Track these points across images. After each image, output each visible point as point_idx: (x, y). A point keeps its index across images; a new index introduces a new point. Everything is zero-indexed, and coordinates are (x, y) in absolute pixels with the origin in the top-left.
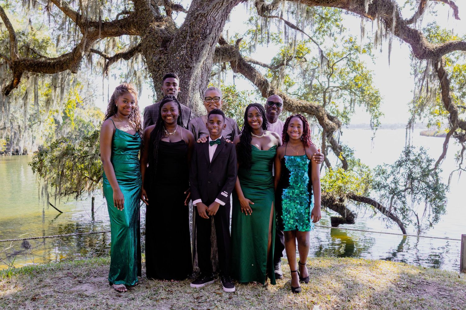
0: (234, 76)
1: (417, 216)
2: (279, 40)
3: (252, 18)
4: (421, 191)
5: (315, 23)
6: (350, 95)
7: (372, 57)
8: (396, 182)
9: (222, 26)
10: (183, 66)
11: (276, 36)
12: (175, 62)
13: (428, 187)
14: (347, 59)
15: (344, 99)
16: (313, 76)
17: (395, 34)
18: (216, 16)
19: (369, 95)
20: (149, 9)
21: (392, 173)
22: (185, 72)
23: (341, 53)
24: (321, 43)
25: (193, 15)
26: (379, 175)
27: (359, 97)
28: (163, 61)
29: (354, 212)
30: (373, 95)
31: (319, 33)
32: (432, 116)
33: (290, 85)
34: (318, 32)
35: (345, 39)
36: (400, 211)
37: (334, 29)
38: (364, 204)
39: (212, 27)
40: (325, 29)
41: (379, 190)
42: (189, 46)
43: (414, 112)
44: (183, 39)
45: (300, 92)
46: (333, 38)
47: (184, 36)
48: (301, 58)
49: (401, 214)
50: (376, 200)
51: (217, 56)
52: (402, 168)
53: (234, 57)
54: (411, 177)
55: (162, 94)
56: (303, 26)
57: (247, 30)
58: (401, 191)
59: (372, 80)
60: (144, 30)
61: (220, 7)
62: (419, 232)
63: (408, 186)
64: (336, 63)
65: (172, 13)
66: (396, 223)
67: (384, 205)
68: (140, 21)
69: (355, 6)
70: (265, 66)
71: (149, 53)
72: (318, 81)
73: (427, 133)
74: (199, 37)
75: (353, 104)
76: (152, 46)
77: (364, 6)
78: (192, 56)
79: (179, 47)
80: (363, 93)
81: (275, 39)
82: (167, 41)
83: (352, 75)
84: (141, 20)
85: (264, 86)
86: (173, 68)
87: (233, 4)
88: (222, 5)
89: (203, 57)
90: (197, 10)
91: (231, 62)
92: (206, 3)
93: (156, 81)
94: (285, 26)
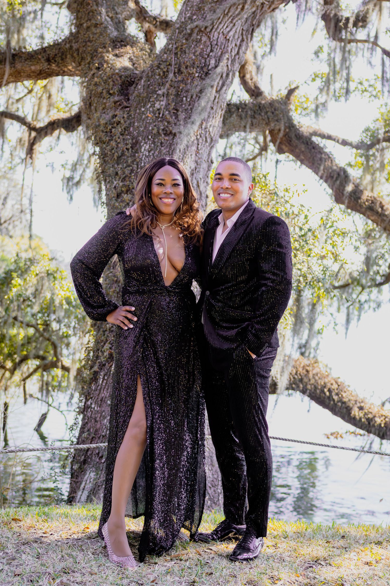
3: (321, 48)
9: (241, 52)
10: (158, 132)
11: (370, 86)
12: (143, 124)
18: (229, 32)
20: (102, 24)
22: (161, 143)
25: (183, 31)
28: (118, 123)
39: (222, 54)
42: (173, 91)
44: (162, 78)
47: (164, 72)
51: (241, 119)
53: (277, 121)
55: (115, 187)
57: (311, 73)
60: (89, 63)
61: (239, 14)
65: (156, 36)
68: (84, 46)
70: (345, 143)
74: (193, 73)
76: (102, 93)
78: (177, 110)
79: (152, 93)
81: (368, 91)
82: (131, 83)
84: (86, 45)
85: (338, 182)
86: (138, 136)
87: (266, 8)
88: (243, 9)
89: (200, 114)
90: (192, 20)
91: (271, 132)
92: (209, 6)
93: (105, 161)
94: (383, 59)
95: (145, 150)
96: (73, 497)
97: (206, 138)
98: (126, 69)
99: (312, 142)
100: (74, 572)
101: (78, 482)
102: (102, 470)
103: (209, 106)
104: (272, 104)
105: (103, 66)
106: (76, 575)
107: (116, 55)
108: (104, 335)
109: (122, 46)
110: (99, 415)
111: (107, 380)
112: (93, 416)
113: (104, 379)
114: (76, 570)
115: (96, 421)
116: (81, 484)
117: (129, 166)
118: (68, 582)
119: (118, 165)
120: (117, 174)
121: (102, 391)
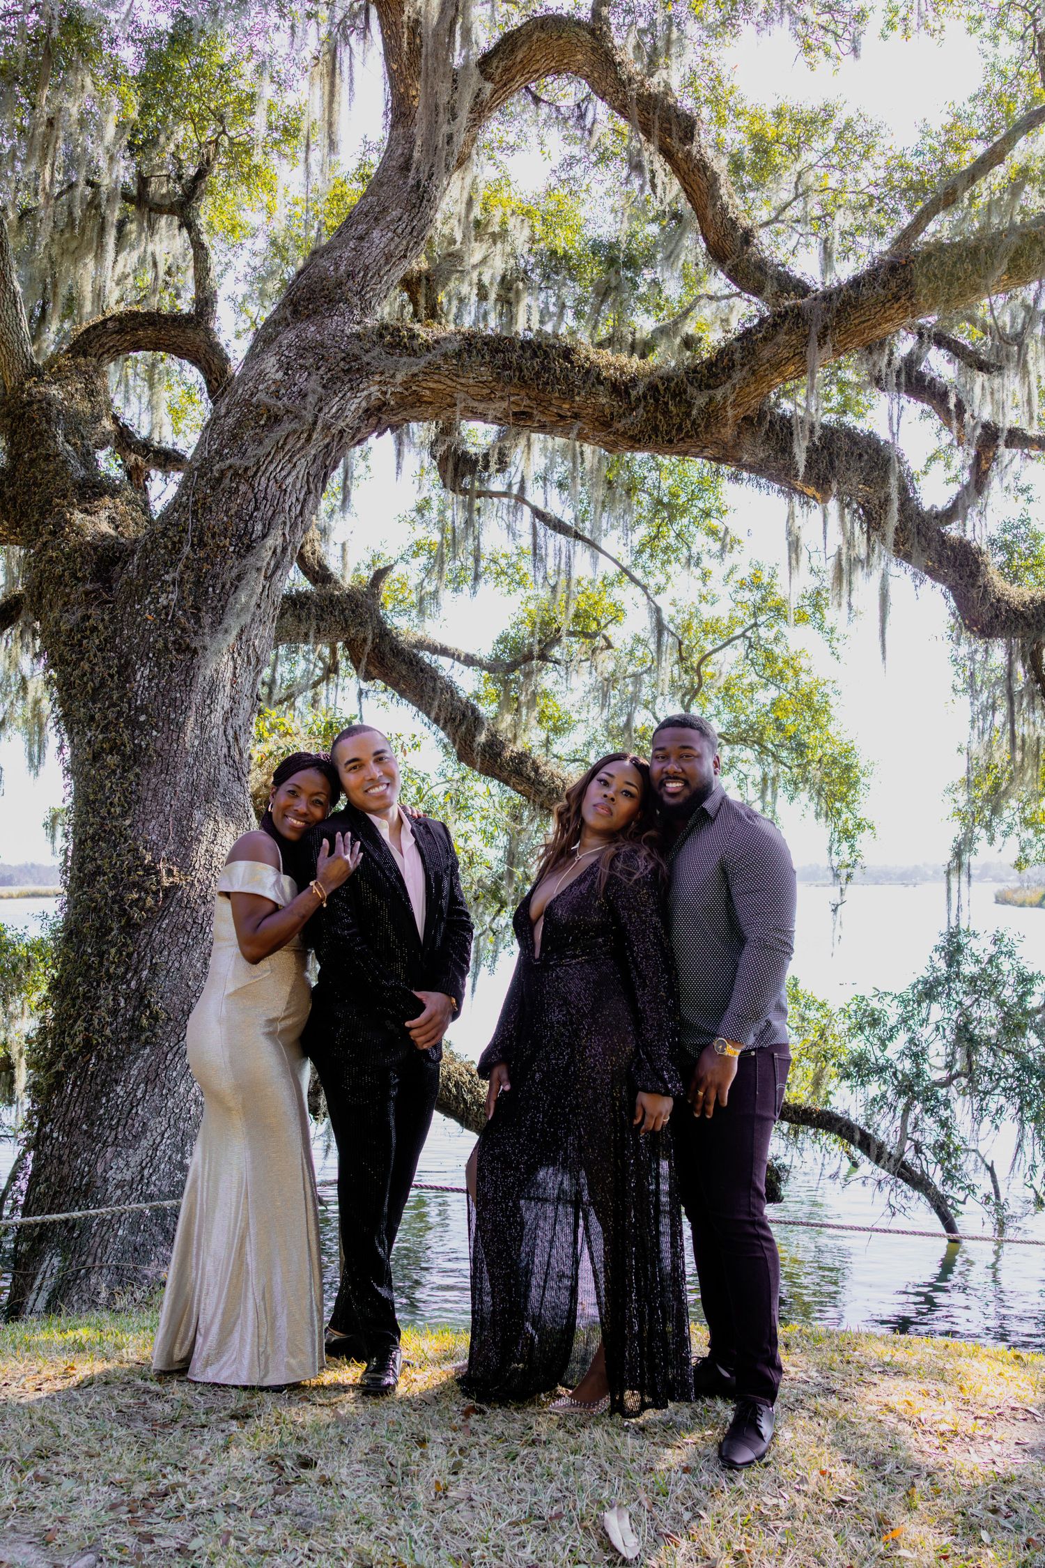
0: (361, 693)
1: (990, 1169)
2: (517, 577)
3: (427, 502)
4: (1002, 1083)
5: (638, 522)
6: (760, 761)
7: (829, 637)
8: (917, 1054)
9: (307, 512)
10: (166, 647)
11: (510, 565)
12: (137, 632)
13: (1023, 1068)
14: (747, 642)
15: (742, 776)
16: (634, 699)
17: (897, 552)
18: (286, 477)
19: (820, 761)
20: (57, 455)
21: (904, 1021)
22: (172, 666)
23: (726, 622)
24: (660, 590)
25: (206, 474)
26: (861, 1029)
27: (790, 768)
28: (94, 629)
29: (778, 1162)
30: (835, 761)
31: (652, 556)
32: (1031, 831)
33: (557, 730)
34: (648, 551)
35: (737, 576)
36: (935, 1154)
37: (701, 542)
38: (811, 1132)
39: (273, 515)
40: (672, 541)
41: (863, 1084)
42: (190, 576)
43: (969, 818)
44: (170, 553)
45: (592, 754)
46: (697, 572)
47: (174, 543)
48: (592, 636)
49: (939, 1166)
50: (852, 1118)
51: (300, 621)
52: (935, 1007)
53: (360, 624)
54: (966, 1037)
55: (89, 742)
56: (596, 527)
57: (411, 542)
58: (936, 1084)
59: (832, 712)
60: (36, 524)
61: (302, 448)
62: (1001, 1226)
63: (958, 1067)
64: (710, 654)
65: (148, 476)
66: (924, 1199)
67: (880, 1133)
68: (25, 493)
69: (762, 455)
70: (470, 661)
71: (51, 601)
72: (654, 714)
73: (1018, 897)
74: (224, 546)
75: (769, 792)
76: (61, 577)
77: (791, 453)
78: (199, 610)
79: (153, 579)
80: (801, 754)
81: (506, 574)
82: (114, 561)
83: (765, 696)
84: (29, 490)
85: (463, 728)
86: (130, 653)
87: (346, 439)
88: (309, 439)
89: (238, 616)
90: (221, 455)
91: (349, 645)
92: (252, 433)
93: (69, 696)
94: (534, 527)
95: (142, 677)
96: (21, 1305)
97: (248, 657)
98: (104, 536)
99: (419, 661)
100: (57, 1454)
101: (27, 1275)
102: (74, 1252)
103: (253, 603)
104: (351, 596)
105: (63, 528)
106: (63, 1459)
107: (86, 511)
108: (74, 1006)
109: (95, 494)
110: (67, 1151)
111: (80, 1087)
112: (56, 1153)
113: (74, 1084)
114: (60, 1449)
115: (61, 1162)
116: (34, 1278)
117: (114, 705)
118: (48, 1474)
119: (94, 703)
120: (92, 718)
121: (71, 1108)
